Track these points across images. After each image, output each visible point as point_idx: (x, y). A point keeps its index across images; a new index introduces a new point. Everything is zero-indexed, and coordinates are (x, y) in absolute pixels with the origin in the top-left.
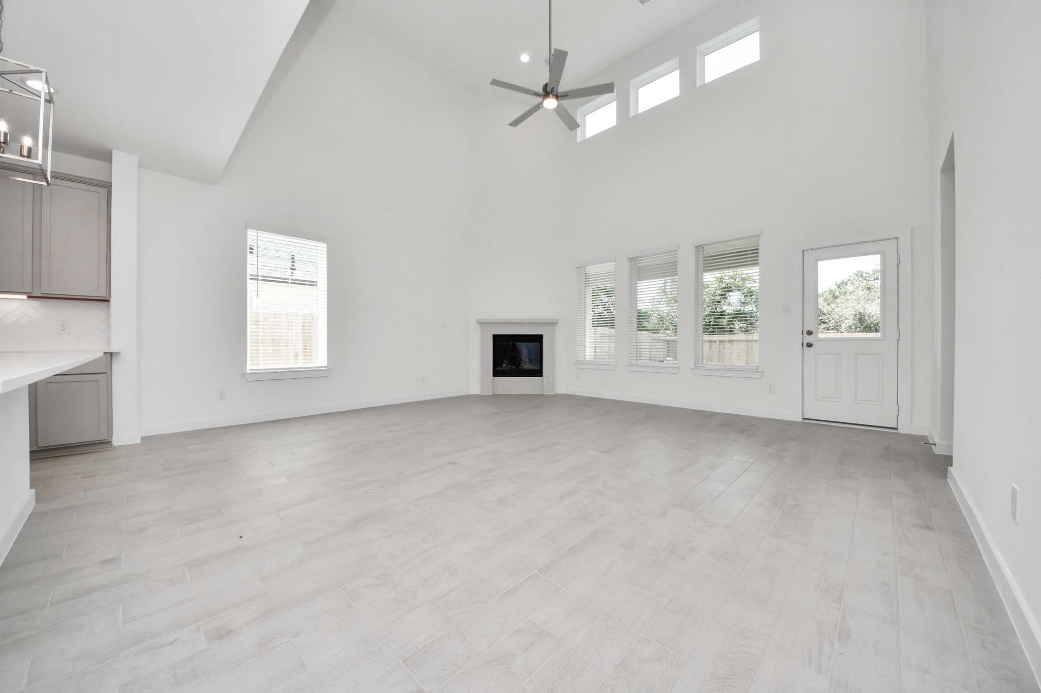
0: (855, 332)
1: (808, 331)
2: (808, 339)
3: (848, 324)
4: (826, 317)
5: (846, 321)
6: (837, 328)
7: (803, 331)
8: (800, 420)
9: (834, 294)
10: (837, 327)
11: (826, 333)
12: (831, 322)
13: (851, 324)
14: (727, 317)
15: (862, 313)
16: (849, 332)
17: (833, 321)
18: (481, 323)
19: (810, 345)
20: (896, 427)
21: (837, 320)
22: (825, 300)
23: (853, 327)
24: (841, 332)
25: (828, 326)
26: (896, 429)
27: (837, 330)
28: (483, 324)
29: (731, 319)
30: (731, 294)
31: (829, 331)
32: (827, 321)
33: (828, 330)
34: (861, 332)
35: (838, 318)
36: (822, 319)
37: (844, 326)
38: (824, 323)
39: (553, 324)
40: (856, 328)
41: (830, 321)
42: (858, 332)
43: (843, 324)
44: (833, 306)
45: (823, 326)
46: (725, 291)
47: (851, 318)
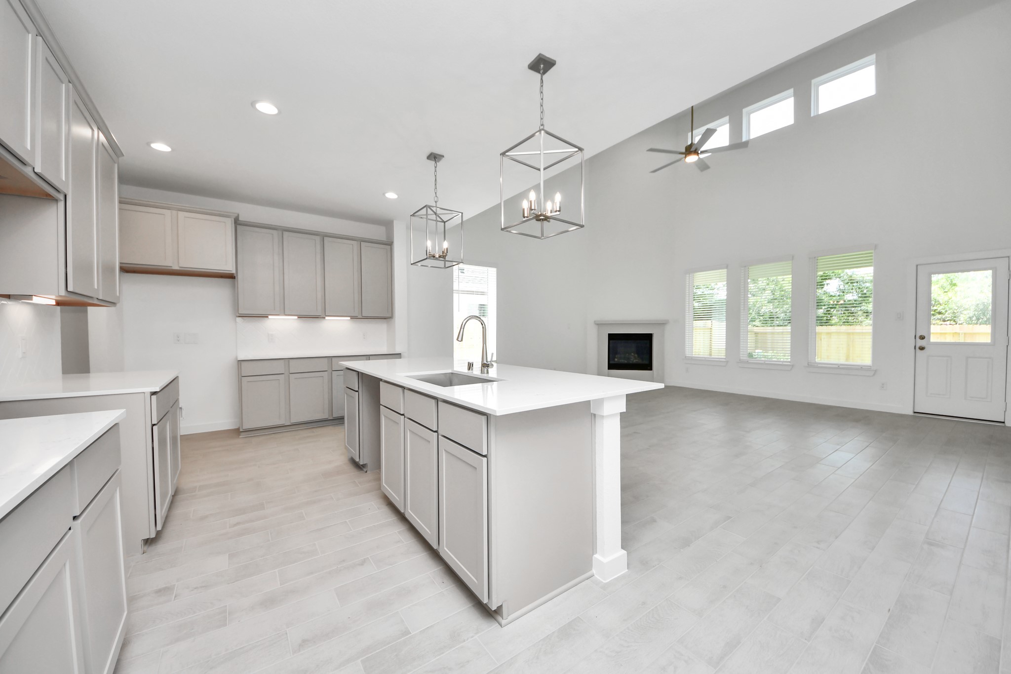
0: (977, 324)
1: (921, 336)
2: (920, 343)
3: (968, 316)
4: (942, 307)
5: (965, 312)
6: (954, 320)
7: (915, 336)
8: (911, 413)
9: (952, 281)
10: (955, 318)
11: (941, 324)
12: (947, 313)
13: (971, 315)
14: (823, 307)
15: (986, 304)
16: (969, 324)
17: (949, 312)
18: (598, 324)
19: (922, 348)
20: (1003, 421)
21: (955, 311)
22: (942, 287)
23: (974, 318)
24: (959, 324)
25: (943, 317)
26: (1004, 422)
27: (954, 321)
28: (599, 325)
29: (829, 309)
30: (828, 281)
31: (945, 323)
32: (943, 311)
33: (944, 321)
34: (983, 324)
35: (956, 308)
36: (937, 310)
37: (962, 318)
38: (940, 313)
39: (662, 324)
40: (978, 319)
41: (946, 311)
42: (980, 325)
43: (961, 315)
44: (950, 294)
45: (939, 316)
46: (822, 279)
47: (973, 308)
